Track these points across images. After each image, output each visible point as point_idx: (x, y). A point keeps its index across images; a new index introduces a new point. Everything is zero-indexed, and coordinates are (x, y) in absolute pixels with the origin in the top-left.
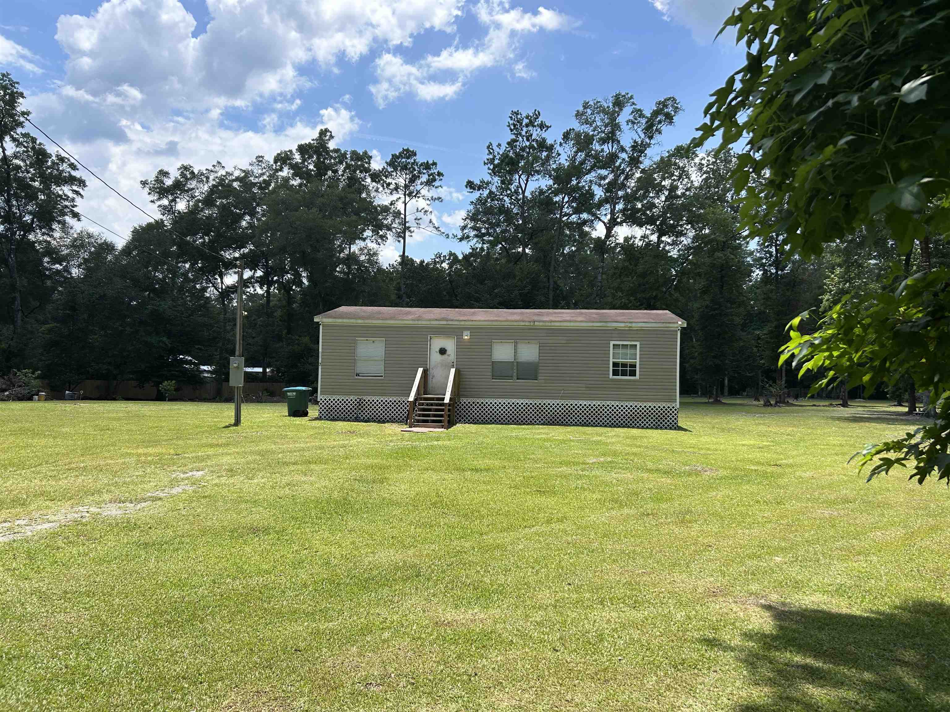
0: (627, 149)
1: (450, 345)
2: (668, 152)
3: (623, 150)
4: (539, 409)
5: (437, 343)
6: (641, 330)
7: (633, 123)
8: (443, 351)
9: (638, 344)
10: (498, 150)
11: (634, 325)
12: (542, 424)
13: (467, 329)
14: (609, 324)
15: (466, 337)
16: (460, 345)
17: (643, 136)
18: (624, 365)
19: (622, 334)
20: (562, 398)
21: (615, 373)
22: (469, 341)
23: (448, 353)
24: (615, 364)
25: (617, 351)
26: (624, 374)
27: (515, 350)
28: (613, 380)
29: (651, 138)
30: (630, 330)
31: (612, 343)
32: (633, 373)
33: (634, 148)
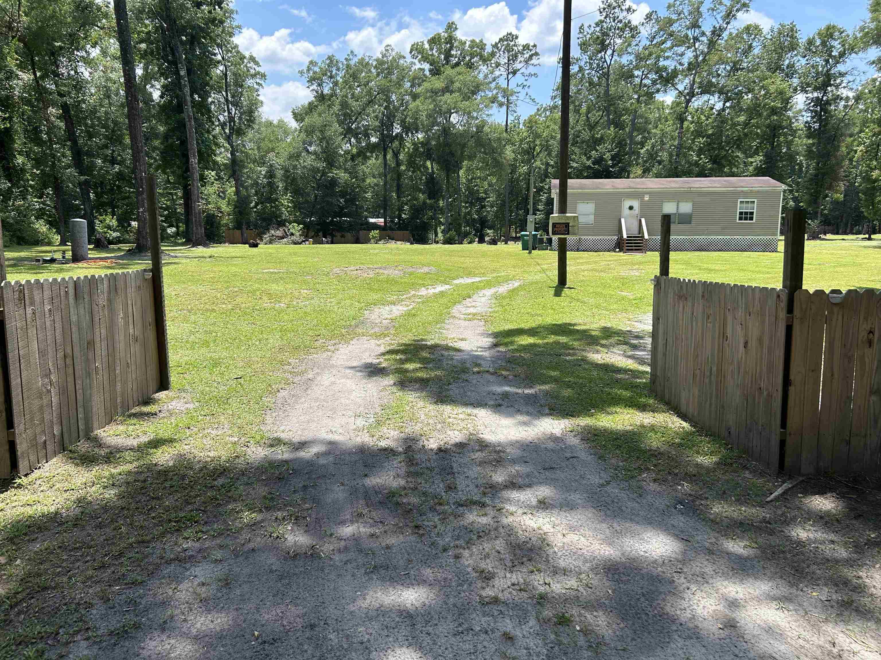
0: (707, 33)
1: (636, 204)
2: (738, 30)
3: (703, 34)
4: (692, 242)
5: (627, 204)
6: (758, 192)
7: (713, 10)
8: (631, 208)
9: (756, 200)
10: (588, 30)
11: (754, 189)
12: (694, 251)
13: (647, 193)
14: (738, 189)
15: (647, 198)
16: (643, 205)
17: (721, 22)
18: (746, 213)
19: (745, 194)
20: (706, 235)
21: (740, 219)
22: (648, 201)
23: (634, 208)
24: (741, 213)
25: (742, 205)
26: (746, 219)
27: (678, 205)
28: (738, 223)
29: (728, 23)
30: (751, 192)
31: (739, 200)
32: (751, 219)
33: (713, 32)
